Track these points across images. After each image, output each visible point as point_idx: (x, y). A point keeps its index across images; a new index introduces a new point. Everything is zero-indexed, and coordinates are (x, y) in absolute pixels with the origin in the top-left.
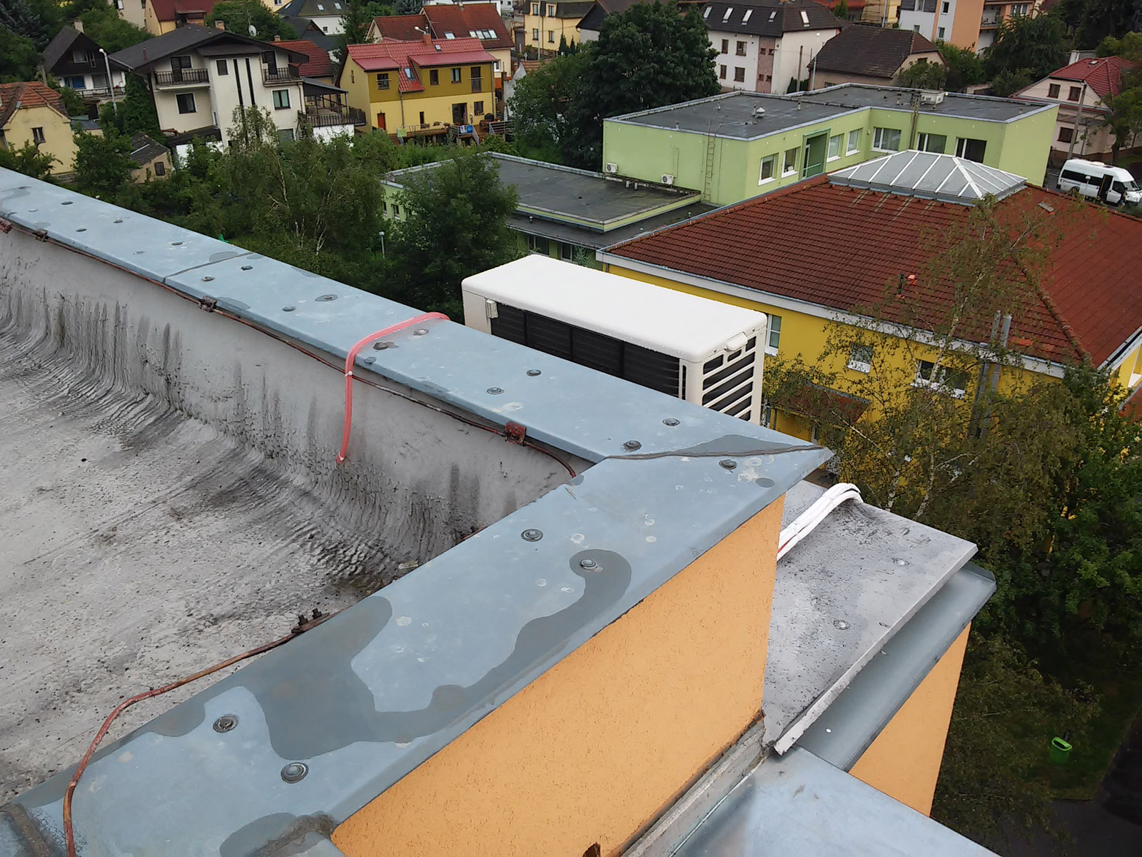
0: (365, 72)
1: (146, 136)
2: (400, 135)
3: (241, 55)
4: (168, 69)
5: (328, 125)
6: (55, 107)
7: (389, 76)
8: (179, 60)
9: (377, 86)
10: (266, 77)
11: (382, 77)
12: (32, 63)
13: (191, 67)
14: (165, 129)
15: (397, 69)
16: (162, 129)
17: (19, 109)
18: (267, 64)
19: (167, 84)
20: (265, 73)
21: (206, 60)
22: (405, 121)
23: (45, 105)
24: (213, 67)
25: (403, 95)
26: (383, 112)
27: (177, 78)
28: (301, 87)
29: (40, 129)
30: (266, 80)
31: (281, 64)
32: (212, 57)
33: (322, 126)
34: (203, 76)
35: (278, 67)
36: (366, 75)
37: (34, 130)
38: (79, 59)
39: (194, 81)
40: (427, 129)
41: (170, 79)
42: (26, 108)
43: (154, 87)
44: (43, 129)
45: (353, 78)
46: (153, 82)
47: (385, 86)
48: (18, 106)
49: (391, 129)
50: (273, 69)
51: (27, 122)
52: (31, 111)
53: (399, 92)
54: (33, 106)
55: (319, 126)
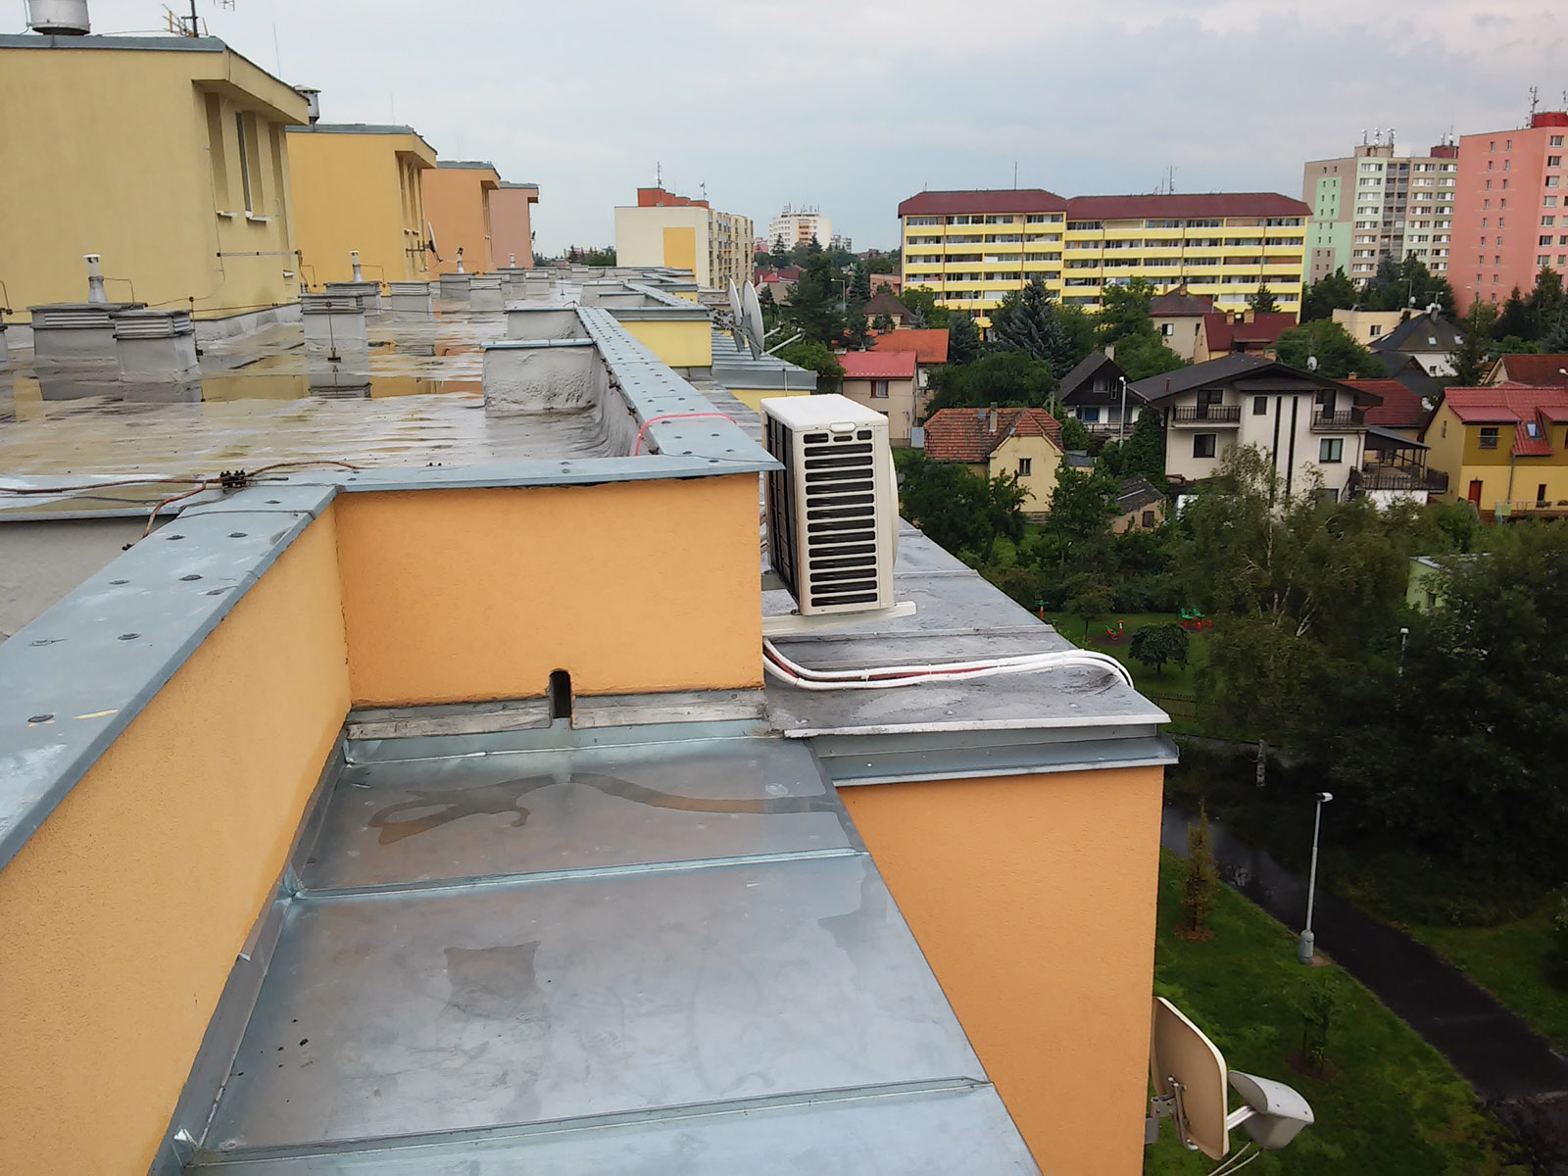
0: (1463, 423)
1: (1145, 480)
2: (1499, 513)
3: (1287, 392)
4: (1192, 403)
5: (1389, 489)
6: (1051, 437)
7: (1499, 431)
8: (1208, 394)
9: (1478, 443)
10: (1316, 420)
11: (1488, 433)
12: (1044, 390)
13: (1221, 402)
14: (1171, 474)
15: (1513, 423)
16: (1167, 474)
17: (1012, 436)
18: (1322, 406)
19: (1186, 420)
20: (1316, 415)
21: (1242, 396)
22: (1513, 495)
23: (1041, 435)
24: (1248, 405)
25: (1516, 458)
26: (1480, 479)
27: (1202, 414)
28: (1363, 437)
29: (1028, 461)
30: (1315, 424)
31: (1342, 406)
32: (1250, 392)
33: (1381, 489)
34: (1235, 415)
35: (1336, 410)
36: (1464, 427)
37: (1022, 461)
38: (1099, 388)
39: (1222, 420)
40: (1545, 508)
41: (1191, 415)
42: (1019, 436)
43: (1170, 423)
44: (1032, 462)
45: (1445, 430)
46: (1170, 417)
47: (1490, 444)
48: (1011, 433)
49: (1486, 504)
50: (1329, 412)
51: (1016, 451)
52: (1024, 440)
53: (1512, 454)
54: (1027, 435)
55: (1376, 489)
